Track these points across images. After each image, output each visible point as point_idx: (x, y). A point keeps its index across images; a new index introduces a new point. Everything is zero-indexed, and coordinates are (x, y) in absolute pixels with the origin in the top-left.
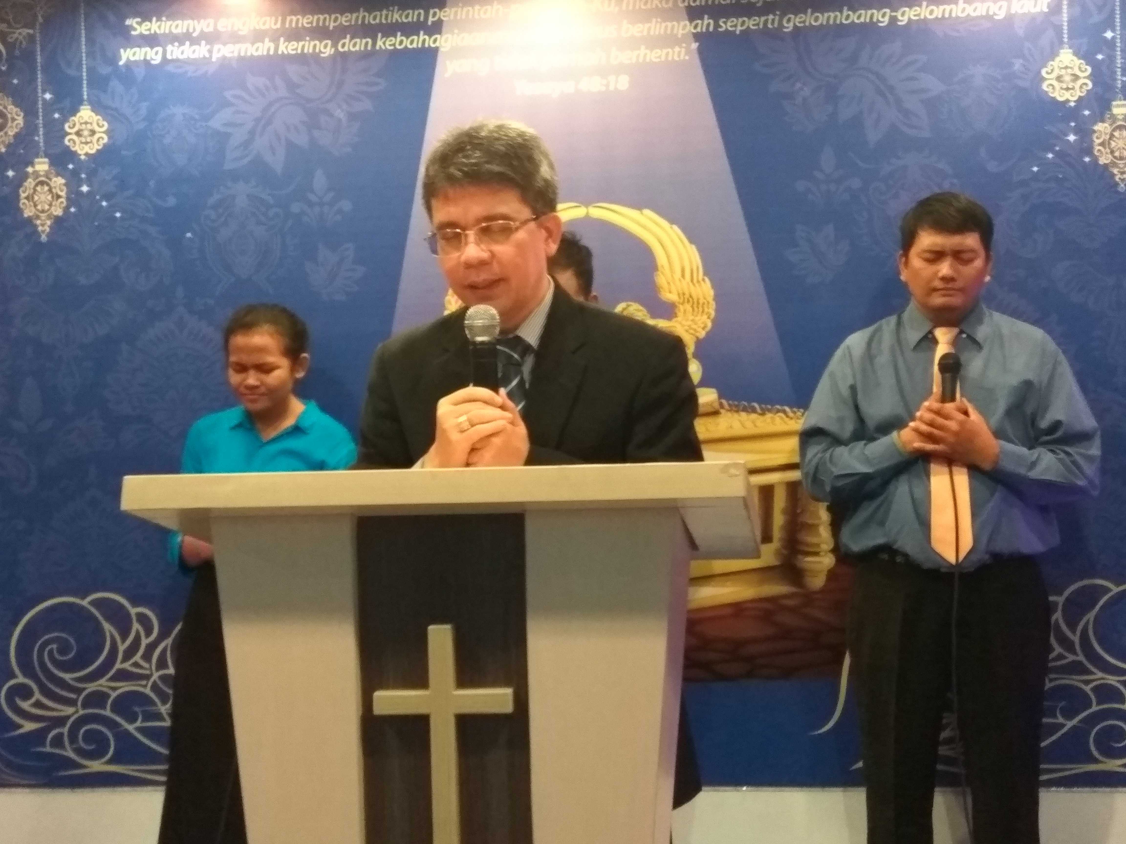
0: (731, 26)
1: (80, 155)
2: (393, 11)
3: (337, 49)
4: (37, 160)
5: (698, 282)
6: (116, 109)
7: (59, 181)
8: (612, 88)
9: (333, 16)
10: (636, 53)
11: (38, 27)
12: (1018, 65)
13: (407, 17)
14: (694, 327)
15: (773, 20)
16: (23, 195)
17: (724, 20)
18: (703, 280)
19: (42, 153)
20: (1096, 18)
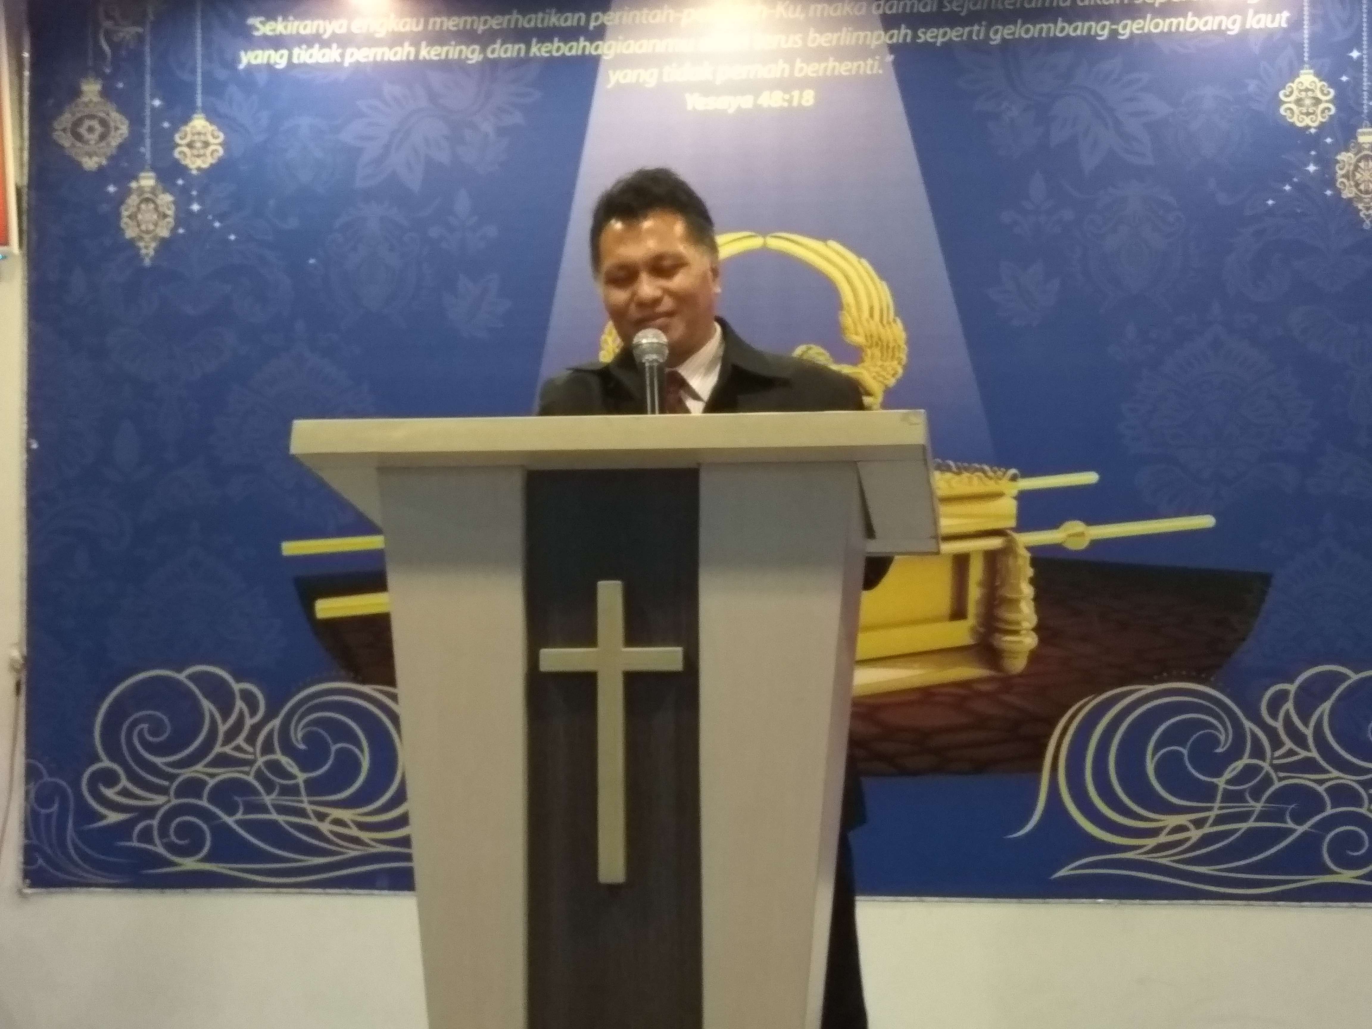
0: (932, 37)
1: (191, 169)
2: (550, 14)
3: (485, 55)
4: (142, 174)
5: (889, 323)
6: (233, 119)
7: (166, 199)
8: (795, 103)
9: (483, 19)
10: (823, 65)
11: (148, 25)
12: (1252, 86)
13: (566, 20)
14: (884, 373)
15: (979, 31)
16: (125, 213)
17: (924, 30)
18: (895, 321)
19: (147, 167)
20: (1342, 35)
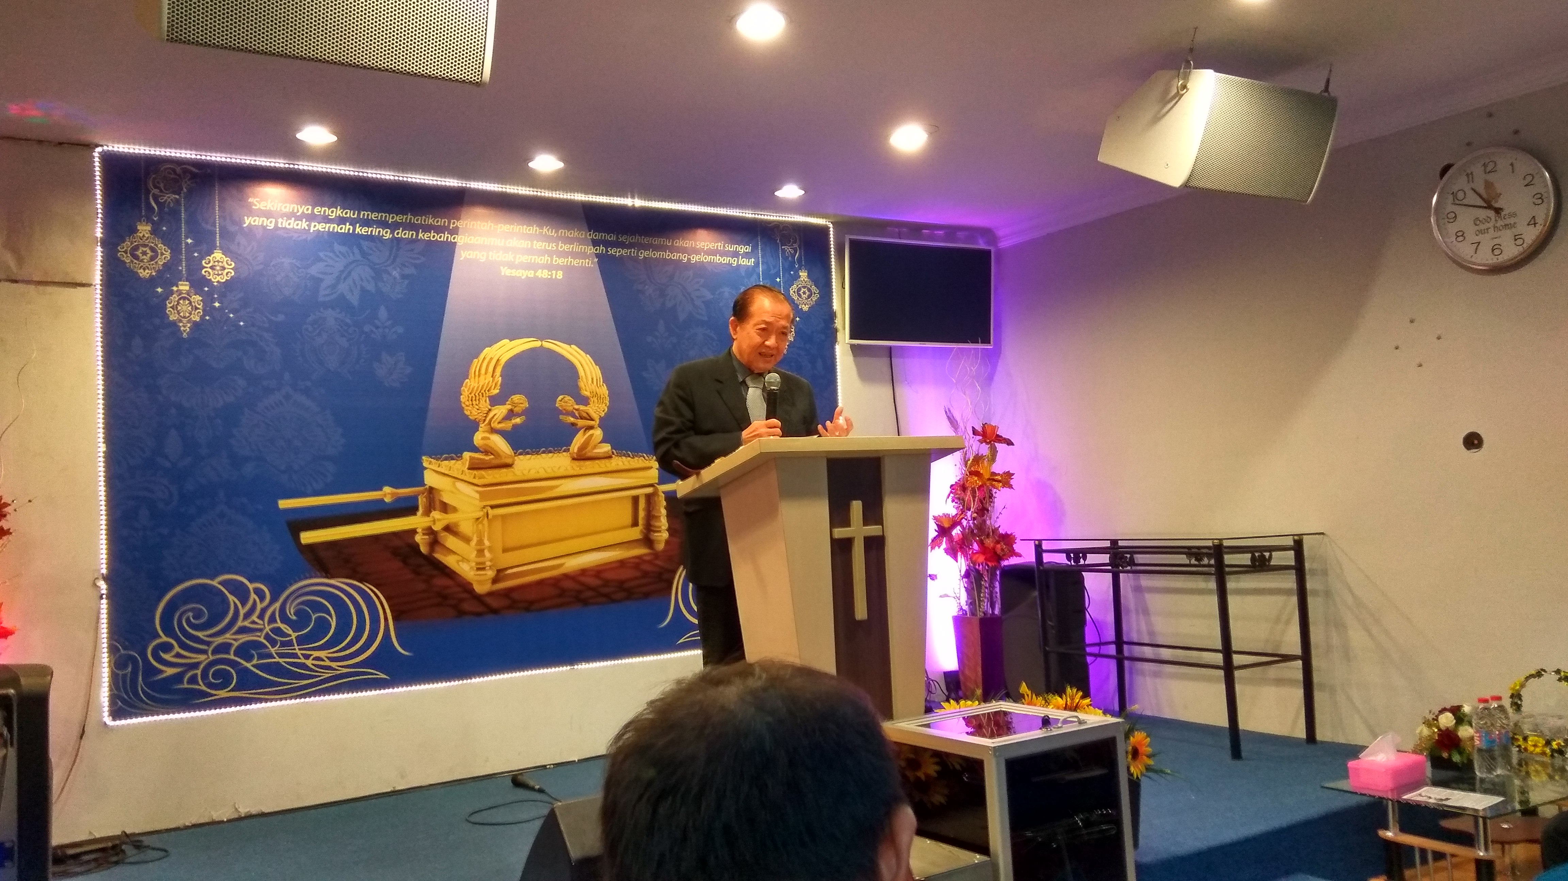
0: (614, 253)
1: (214, 282)
3: (393, 235)
4: (180, 283)
5: (600, 385)
6: (240, 255)
7: (197, 298)
8: (553, 277)
9: (391, 215)
10: (566, 260)
11: (182, 195)
13: (438, 222)
15: (634, 252)
16: (169, 305)
17: (610, 249)
18: (603, 385)
19: (184, 279)
